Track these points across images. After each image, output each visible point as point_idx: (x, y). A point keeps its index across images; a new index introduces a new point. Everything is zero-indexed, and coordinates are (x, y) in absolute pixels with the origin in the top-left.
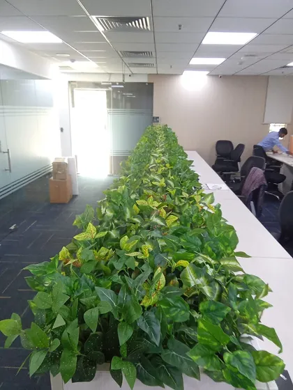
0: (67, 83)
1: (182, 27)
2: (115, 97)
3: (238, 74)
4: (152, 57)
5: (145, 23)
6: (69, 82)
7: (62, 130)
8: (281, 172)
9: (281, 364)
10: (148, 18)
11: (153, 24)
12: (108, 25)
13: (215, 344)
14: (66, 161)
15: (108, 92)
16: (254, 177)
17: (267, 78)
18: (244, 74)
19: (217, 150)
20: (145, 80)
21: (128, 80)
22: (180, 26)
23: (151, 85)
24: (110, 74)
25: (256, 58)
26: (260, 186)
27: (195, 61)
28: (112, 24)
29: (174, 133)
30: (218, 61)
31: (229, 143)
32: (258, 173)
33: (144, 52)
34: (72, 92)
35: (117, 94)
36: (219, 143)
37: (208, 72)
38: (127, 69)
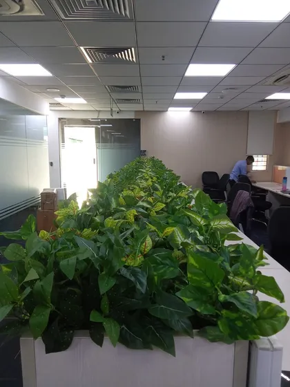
0: (57, 120)
1: (165, 58)
2: (104, 135)
3: (220, 109)
4: (138, 92)
5: (130, 55)
6: (60, 119)
7: (51, 164)
8: (267, 199)
9: (284, 314)
10: (133, 49)
11: (138, 55)
12: (96, 56)
13: (208, 284)
14: (55, 191)
15: (97, 129)
16: (241, 200)
17: (248, 112)
18: (225, 109)
19: (203, 182)
20: (132, 116)
21: (116, 116)
22: (163, 57)
23: (138, 121)
24: (99, 111)
25: (236, 91)
26: (248, 208)
27: (179, 96)
28: (99, 55)
29: (161, 161)
30: (200, 96)
31: (215, 174)
32: (245, 195)
33: (130, 87)
34: (63, 130)
35: (106, 133)
36: (205, 173)
37: (190, 109)
38: (114, 105)
